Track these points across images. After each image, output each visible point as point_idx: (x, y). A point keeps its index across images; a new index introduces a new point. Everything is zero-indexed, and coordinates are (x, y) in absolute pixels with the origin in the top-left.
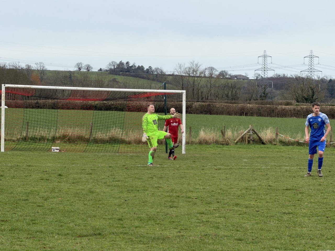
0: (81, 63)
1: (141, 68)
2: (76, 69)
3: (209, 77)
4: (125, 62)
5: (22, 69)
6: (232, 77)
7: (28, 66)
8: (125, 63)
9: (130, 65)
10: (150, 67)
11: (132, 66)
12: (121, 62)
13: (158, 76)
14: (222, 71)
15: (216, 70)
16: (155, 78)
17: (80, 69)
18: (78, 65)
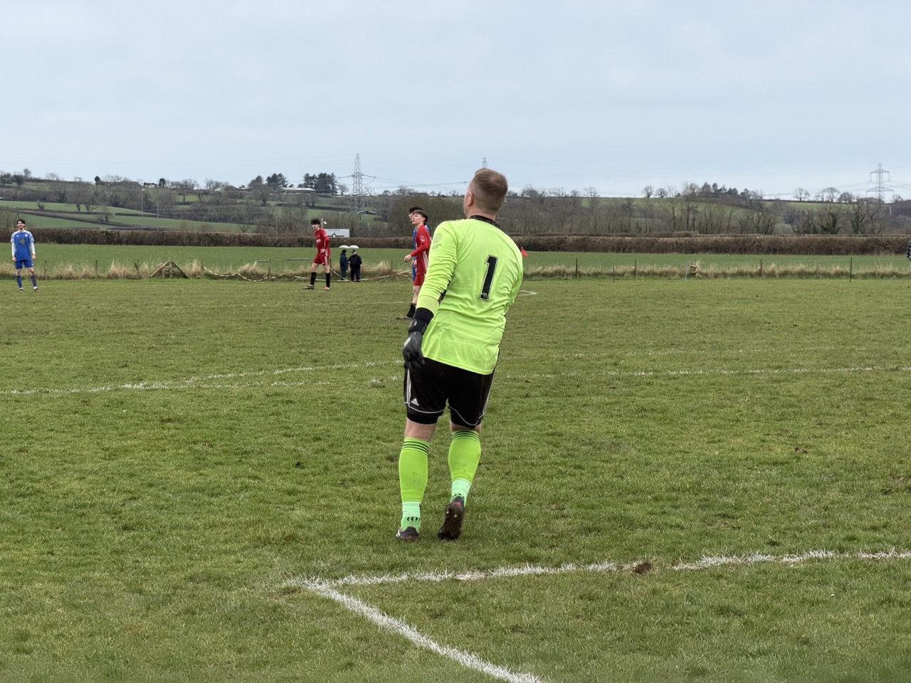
0: (650, 187)
1: (732, 192)
2: (643, 195)
3: (827, 202)
4: (711, 184)
5: (566, 197)
6: (860, 201)
7: (574, 192)
8: (712, 186)
9: (719, 188)
10: (746, 190)
11: (721, 190)
12: (706, 184)
13: (753, 202)
14: (845, 194)
15: (838, 192)
16: (749, 205)
17: (649, 195)
18: (646, 189)
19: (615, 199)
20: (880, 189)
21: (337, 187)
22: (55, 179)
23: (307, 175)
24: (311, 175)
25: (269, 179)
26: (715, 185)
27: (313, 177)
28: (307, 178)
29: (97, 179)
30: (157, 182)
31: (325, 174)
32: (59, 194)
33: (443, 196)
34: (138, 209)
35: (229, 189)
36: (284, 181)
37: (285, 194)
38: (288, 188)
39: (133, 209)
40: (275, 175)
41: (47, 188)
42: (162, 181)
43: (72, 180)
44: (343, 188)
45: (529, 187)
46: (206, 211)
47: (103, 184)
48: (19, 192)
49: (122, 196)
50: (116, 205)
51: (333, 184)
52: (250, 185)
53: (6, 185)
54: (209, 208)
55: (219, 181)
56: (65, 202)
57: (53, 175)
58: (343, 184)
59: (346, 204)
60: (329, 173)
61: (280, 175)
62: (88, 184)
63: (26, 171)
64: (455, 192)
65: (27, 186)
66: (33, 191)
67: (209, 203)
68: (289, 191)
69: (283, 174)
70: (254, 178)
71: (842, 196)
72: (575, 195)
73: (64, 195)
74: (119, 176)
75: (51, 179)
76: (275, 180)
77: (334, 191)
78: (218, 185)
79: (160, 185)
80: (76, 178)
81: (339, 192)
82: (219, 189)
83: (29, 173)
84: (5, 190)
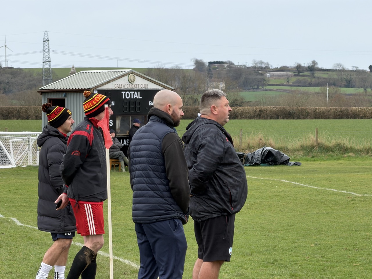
22: (341, 68)
32: (346, 80)
41: (335, 76)
43: (351, 69)
48: (313, 80)
53: (301, 74)
56: (355, 88)
57: (339, 65)
62: (363, 72)
63: (314, 62)
65: (317, 74)
66: (324, 78)
73: (350, 81)
75: (338, 69)
80: (353, 67)
83: (316, 63)
84: (301, 78)
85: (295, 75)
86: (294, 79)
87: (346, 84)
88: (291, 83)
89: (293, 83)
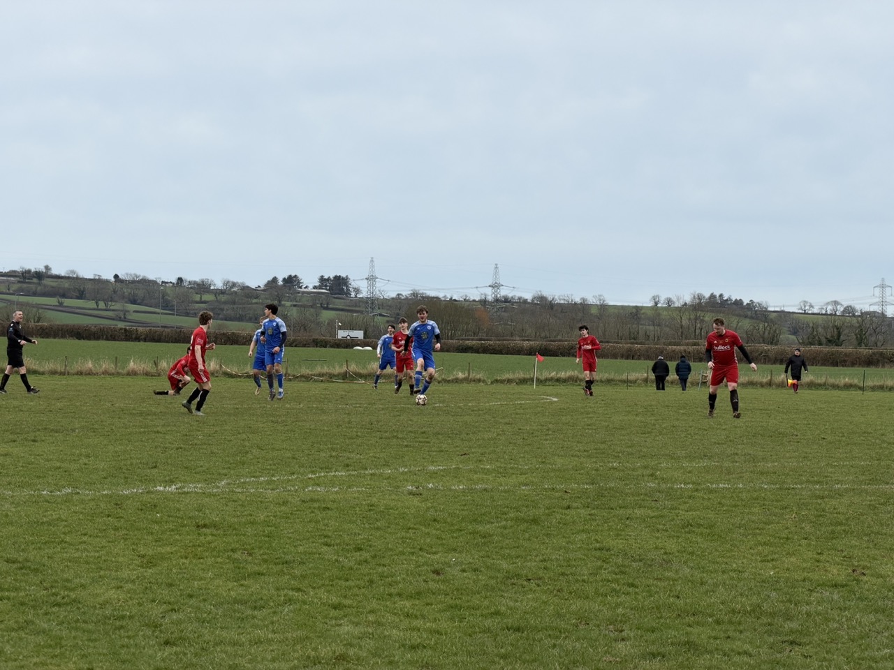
0: (658, 296)
1: (738, 303)
2: (651, 304)
3: (831, 315)
4: (717, 294)
5: (575, 304)
6: (864, 314)
7: (583, 299)
8: (718, 296)
9: (725, 299)
10: (751, 301)
11: (727, 300)
12: (712, 294)
13: (758, 312)
14: (848, 307)
15: (841, 305)
16: (754, 315)
17: (656, 304)
18: (654, 298)
19: (623, 307)
20: (883, 303)
21: (351, 289)
22: (75, 276)
23: (322, 276)
24: (326, 277)
25: (284, 279)
26: (721, 296)
27: (328, 279)
28: (322, 279)
29: (116, 276)
30: (174, 281)
31: (340, 276)
32: (79, 291)
33: (455, 300)
34: (156, 307)
35: (245, 288)
36: (299, 283)
37: (300, 295)
38: (303, 290)
39: (151, 307)
40: (290, 276)
41: (66, 285)
42: (180, 280)
43: (92, 277)
44: (357, 291)
45: (539, 293)
46: (223, 310)
47: (122, 281)
48: (39, 288)
49: (140, 293)
50: (134, 302)
51: (347, 286)
52: (265, 286)
53: (27, 281)
54: (226, 307)
55: (235, 281)
56: (84, 299)
57: (73, 272)
58: (356, 286)
59: (360, 307)
60: (344, 275)
61: (296, 276)
62: (107, 281)
63: (47, 268)
64: (466, 296)
65: (47, 282)
66: (52, 287)
67: (225, 303)
68: (303, 292)
69: (298, 275)
70: (270, 278)
71: (845, 308)
72: (584, 302)
73: (83, 292)
74: (138, 274)
75: (70, 275)
76: (291, 281)
77: (348, 293)
78: (234, 285)
79: (177, 283)
80: (95, 275)
81: (353, 295)
82: (235, 289)
83: (50, 269)
84: (25, 285)
85: (19, 282)
86: (15, 287)
87: (78, 295)
88: (11, 292)
89: (14, 291)
